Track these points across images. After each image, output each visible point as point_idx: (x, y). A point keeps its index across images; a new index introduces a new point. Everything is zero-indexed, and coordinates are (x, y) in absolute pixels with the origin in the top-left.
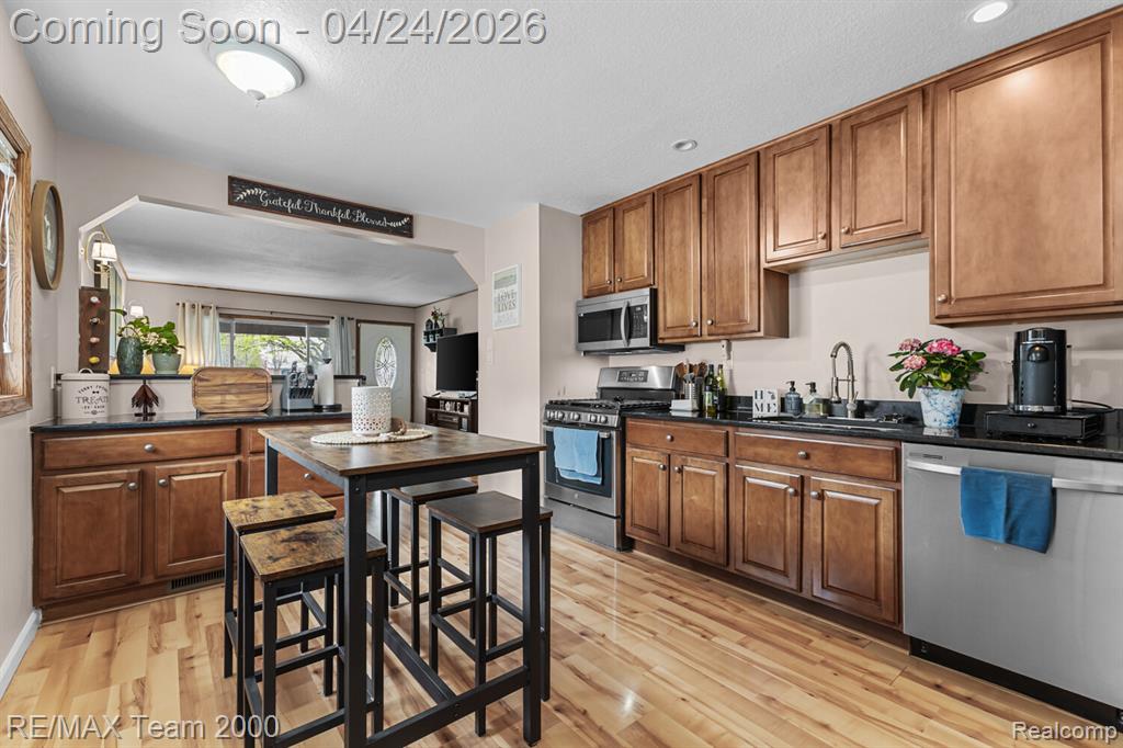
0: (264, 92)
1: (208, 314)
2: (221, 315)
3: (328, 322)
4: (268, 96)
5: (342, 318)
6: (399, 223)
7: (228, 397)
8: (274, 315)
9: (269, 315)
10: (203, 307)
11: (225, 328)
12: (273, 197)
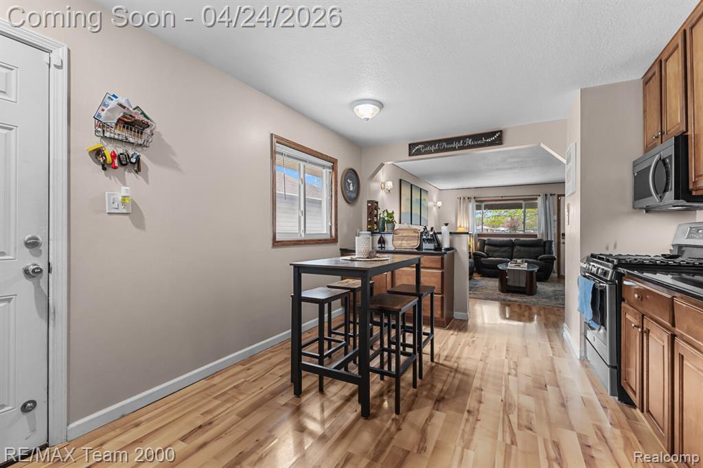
0: (368, 117)
1: (470, 201)
2: (477, 201)
3: (536, 199)
4: (370, 118)
5: (546, 195)
6: (494, 138)
7: (404, 242)
8: (504, 198)
9: (500, 198)
10: (468, 198)
11: (478, 208)
12: (425, 147)
